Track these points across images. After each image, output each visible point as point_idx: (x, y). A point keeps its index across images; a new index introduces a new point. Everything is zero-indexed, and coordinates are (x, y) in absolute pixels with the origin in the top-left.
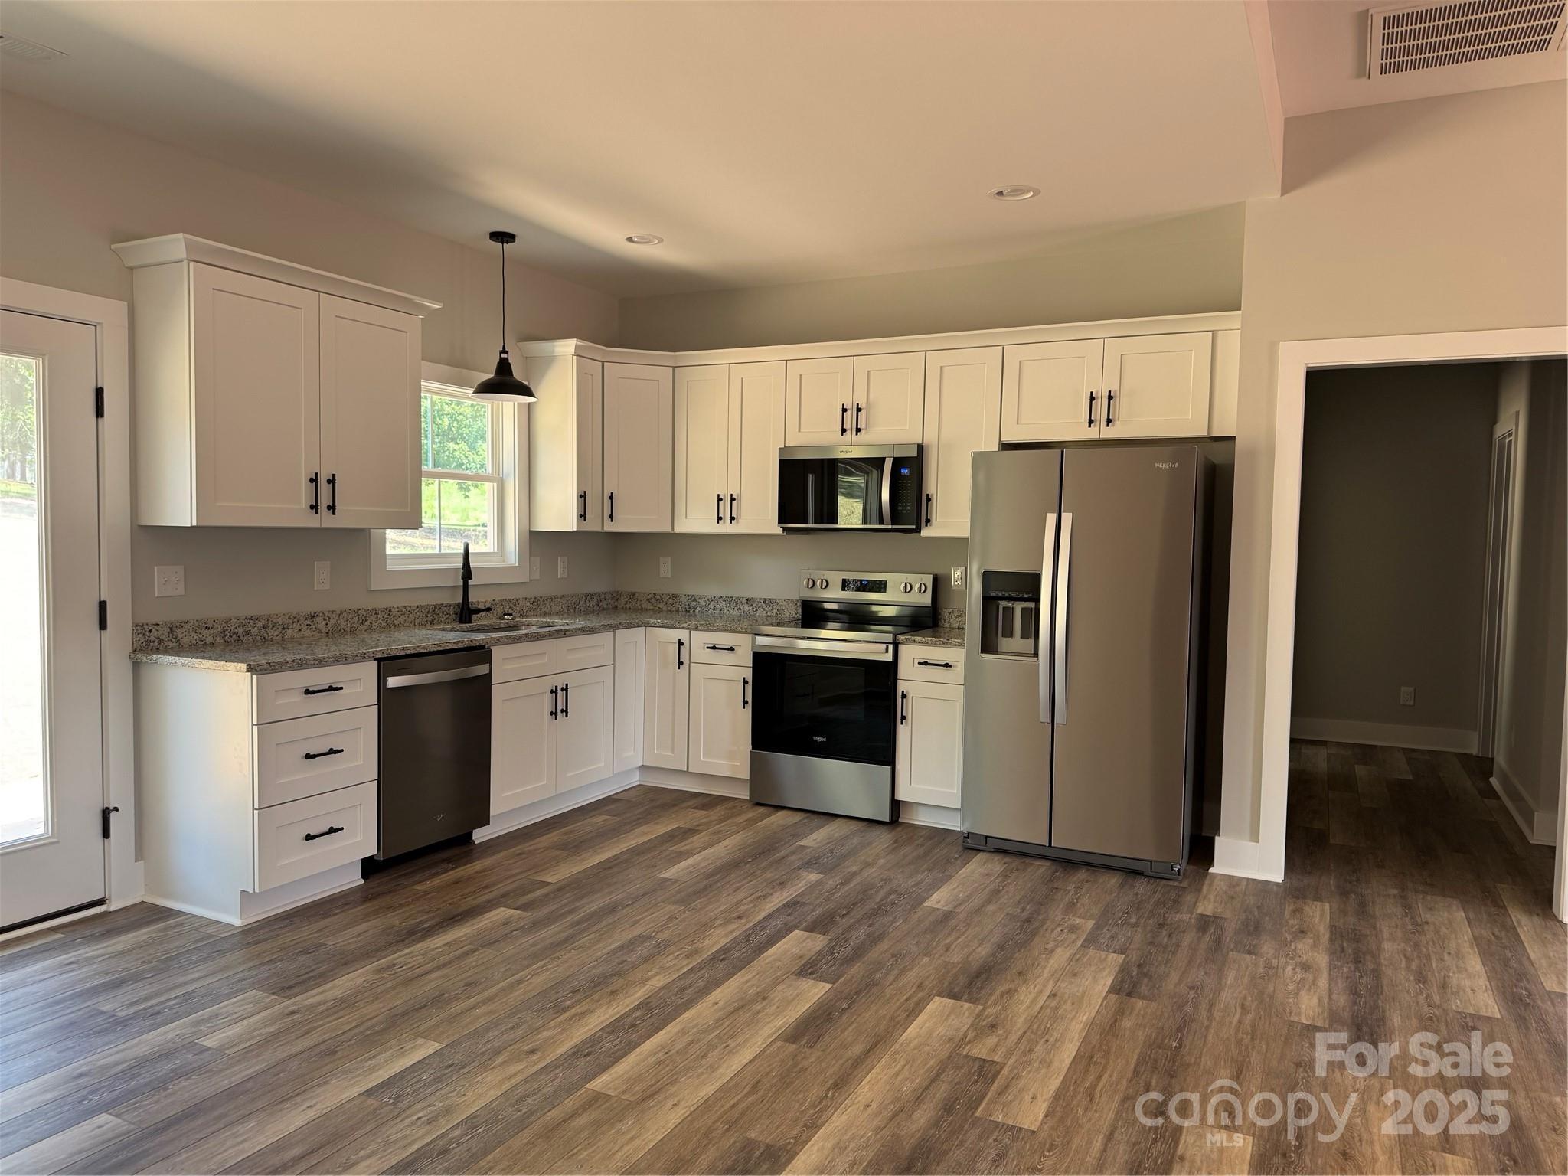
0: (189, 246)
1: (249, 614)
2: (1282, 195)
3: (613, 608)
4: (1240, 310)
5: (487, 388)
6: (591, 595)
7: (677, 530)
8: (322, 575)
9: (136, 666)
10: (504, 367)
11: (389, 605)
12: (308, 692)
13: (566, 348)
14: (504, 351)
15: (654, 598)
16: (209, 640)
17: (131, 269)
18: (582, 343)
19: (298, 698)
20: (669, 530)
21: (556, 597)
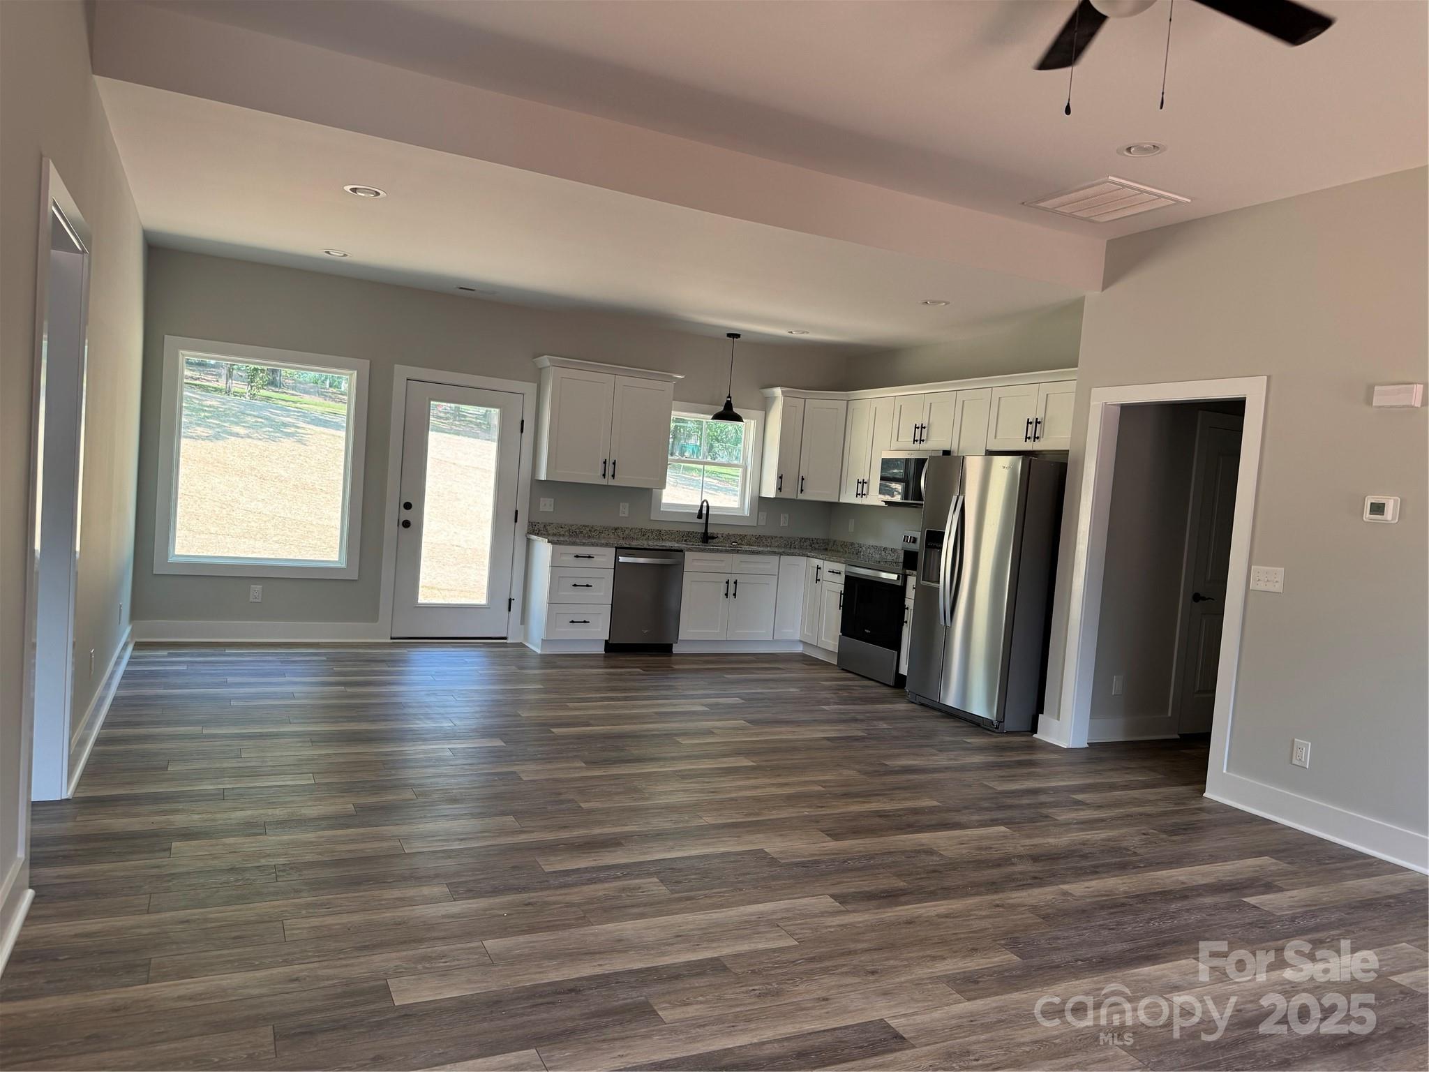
0: (550, 360)
1: (583, 524)
2: (1103, 290)
3: (824, 549)
4: (1077, 366)
5: (718, 417)
6: (806, 539)
7: (841, 501)
8: (624, 510)
9: (529, 540)
10: (729, 405)
11: (661, 529)
12: (577, 556)
13: (778, 391)
14: (729, 397)
15: (844, 544)
16: (562, 533)
17: (541, 369)
18: (784, 389)
19: (572, 558)
20: (837, 501)
21: (776, 537)
